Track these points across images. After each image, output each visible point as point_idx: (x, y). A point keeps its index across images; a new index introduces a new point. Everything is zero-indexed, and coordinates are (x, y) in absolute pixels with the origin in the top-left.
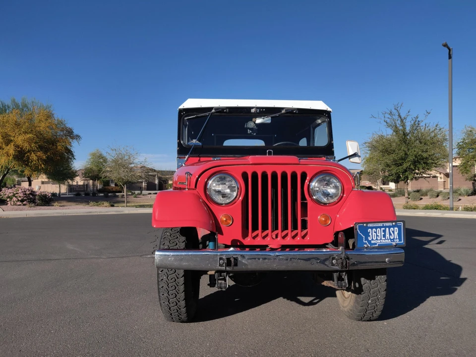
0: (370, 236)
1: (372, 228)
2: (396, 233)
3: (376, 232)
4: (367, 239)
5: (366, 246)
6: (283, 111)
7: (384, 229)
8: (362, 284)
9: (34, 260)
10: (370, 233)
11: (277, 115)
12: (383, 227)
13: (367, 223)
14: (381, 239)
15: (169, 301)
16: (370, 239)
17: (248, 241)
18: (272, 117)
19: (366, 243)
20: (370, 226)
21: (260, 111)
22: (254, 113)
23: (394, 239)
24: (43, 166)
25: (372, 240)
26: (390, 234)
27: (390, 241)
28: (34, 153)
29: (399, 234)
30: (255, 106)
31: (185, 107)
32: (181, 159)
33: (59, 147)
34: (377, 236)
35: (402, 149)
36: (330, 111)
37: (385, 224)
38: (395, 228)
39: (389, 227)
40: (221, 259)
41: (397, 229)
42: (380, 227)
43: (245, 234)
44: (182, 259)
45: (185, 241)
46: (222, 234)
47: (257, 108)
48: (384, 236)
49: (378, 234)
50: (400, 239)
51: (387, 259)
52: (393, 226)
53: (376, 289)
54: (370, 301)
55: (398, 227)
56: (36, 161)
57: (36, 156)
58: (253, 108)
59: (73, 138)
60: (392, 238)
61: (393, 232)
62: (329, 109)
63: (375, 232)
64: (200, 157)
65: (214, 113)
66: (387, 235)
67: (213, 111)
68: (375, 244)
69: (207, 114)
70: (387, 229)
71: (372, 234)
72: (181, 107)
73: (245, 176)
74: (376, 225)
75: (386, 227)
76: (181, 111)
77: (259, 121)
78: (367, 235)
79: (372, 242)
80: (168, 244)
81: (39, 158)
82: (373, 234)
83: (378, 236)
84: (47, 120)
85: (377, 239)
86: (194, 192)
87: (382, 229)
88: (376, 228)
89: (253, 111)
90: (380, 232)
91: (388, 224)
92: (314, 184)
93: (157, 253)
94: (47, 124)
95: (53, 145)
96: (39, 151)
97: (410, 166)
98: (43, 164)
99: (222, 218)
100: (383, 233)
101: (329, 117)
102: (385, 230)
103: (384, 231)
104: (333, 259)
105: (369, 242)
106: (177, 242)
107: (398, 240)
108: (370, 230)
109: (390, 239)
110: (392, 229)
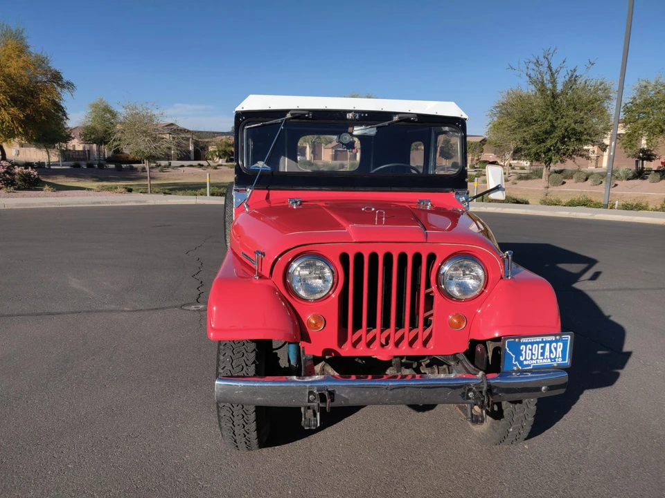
0: (522, 355)
1: (526, 344)
2: (559, 350)
3: (531, 350)
4: (517, 359)
5: (515, 368)
6: (396, 118)
7: (543, 345)
8: (503, 408)
9: (27, 315)
10: (522, 350)
11: (386, 123)
12: (542, 342)
13: (520, 337)
14: (537, 359)
15: (234, 433)
16: (521, 359)
17: (346, 350)
18: (377, 128)
19: (516, 365)
20: (524, 341)
21: (360, 116)
22: (351, 120)
23: (556, 357)
24: (20, 130)
25: (526, 360)
26: (551, 352)
27: (549, 360)
28: (5, 110)
29: (564, 352)
30: (352, 109)
31: (245, 109)
32: (240, 193)
33: (43, 101)
34: (532, 354)
35: (548, 118)
36: (466, 119)
37: (545, 339)
38: (559, 344)
39: (550, 342)
40: (311, 393)
41: (561, 344)
42: (538, 343)
43: (342, 339)
44: (254, 392)
45: (255, 350)
46: (309, 341)
47: (356, 112)
48: (543, 354)
49: (534, 352)
50: (564, 359)
51: (543, 388)
52: (556, 341)
53: (521, 415)
54: (511, 430)
55: (563, 341)
56: (9, 122)
57: (9, 114)
58: (350, 111)
59: (63, 86)
60: (552, 357)
61: (556, 349)
62: (464, 116)
63: (529, 350)
64: (269, 190)
65: (290, 119)
66: (547, 354)
67: (289, 116)
68: (529, 365)
69: (279, 120)
70: (548, 345)
71: (526, 352)
72: (239, 109)
73: (344, 258)
74: (532, 340)
75: (545, 342)
76: (239, 115)
77: (358, 131)
78: (519, 354)
79: (525, 363)
80: (231, 354)
81: (14, 118)
82: (528, 351)
83: (534, 354)
84: (19, 56)
85: (532, 359)
86: (269, 282)
87: (541, 345)
88: (532, 344)
89: (349, 116)
90: (537, 349)
91: (549, 338)
92: (446, 268)
93: (217, 382)
94: (21, 64)
95: (32, 96)
96: (13, 107)
97: (556, 143)
98: (21, 127)
99: (310, 319)
100: (540, 351)
101: (464, 129)
102: (545, 345)
103: (543, 348)
104: (470, 390)
105: (521, 363)
106: (244, 351)
107: (560, 359)
108: (523, 347)
109: (550, 358)
110: (554, 344)
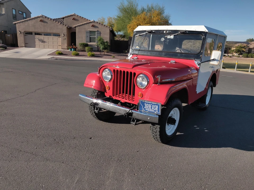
0: (145, 106)
4: (144, 107)
5: (143, 110)
6: (179, 32)
11: (177, 34)
12: (151, 104)
13: (144, 101)
14: (150, 109)
20: (146, 102)
23: (156, 110)
25: (146, 108)
26: (154, 108)
29: (158, 109)
34: (148, 107)
38: (157, 106)
39: (154, 105)
42: (150, 104)
46: (106, 92)
47: (167, 30)
48: (152, 108)
51: (149, 118)
52: (156, 105)
53: (155, 130)
55: (158, 105)
61: (156, 107)
62: (207, 31)
68: (147, 110)
69: (144, 33)
70: (153, 105)
71: (146, 106)
72: (135, 30)
73: (114, 71)
74: (148, 102)
75: (152, 104)
77: (169, 37)
78: (144, 106)
82: (147, 106)
85: (148, 109)
87: (151, 105)
88: (148, 104)
89: (165, 32)
90: (150, 106)
100: (151, 107)
103: (152, 106)
107: (157, 111)
108: (145, 104)
109: (154, 110)
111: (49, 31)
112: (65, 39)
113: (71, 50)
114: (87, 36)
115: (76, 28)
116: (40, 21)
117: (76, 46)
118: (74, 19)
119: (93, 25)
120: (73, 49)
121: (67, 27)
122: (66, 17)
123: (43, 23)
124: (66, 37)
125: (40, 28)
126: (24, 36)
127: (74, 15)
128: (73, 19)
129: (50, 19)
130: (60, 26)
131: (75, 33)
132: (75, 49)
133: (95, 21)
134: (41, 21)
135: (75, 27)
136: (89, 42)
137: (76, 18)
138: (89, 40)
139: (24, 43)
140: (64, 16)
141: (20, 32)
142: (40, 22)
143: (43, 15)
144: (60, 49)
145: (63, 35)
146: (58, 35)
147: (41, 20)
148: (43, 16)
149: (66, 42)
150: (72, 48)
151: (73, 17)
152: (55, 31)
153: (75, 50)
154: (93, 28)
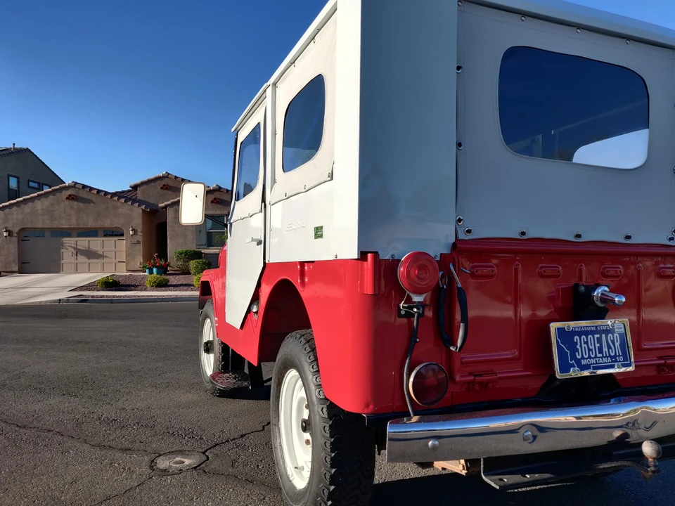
111: (91, 223)
112: (138, 242)
113: (151, 272)
114: (200, 231)
115: (166, 210)
116: (67, 198)
117: (166, 260)
118: (165, 187)
119: (215, 199)
120: (155, 270)
121: (143, 210)
122: (143, 183)
123: (76, 203)
124: (140, 237)
125: (67, 215)
126: (18, 242)
127: (167, 176)
128: (162, 188)
129: (95, 192)
130: (125, 208)
131: (165, 223)
132: (163, 270)
133: (220, 188)
134: (70, 198)
135: (166, 207)
136: (205, 247)
137: (171, 183)
138: (204, 241)
139: (19, 262)
140: (138, 181)
141: (6, 231)
142: (67, 202)
143: (76, 183)
144: (122, 272)
145: (131, 233)
146: (116, 233)
147: (70, 195)
148: (77, 186)
149: (139, 250)
150: (154, 266)
151: (165, 182)
152: (107, 223)
153: (161, 271)
154: (215, 206)
